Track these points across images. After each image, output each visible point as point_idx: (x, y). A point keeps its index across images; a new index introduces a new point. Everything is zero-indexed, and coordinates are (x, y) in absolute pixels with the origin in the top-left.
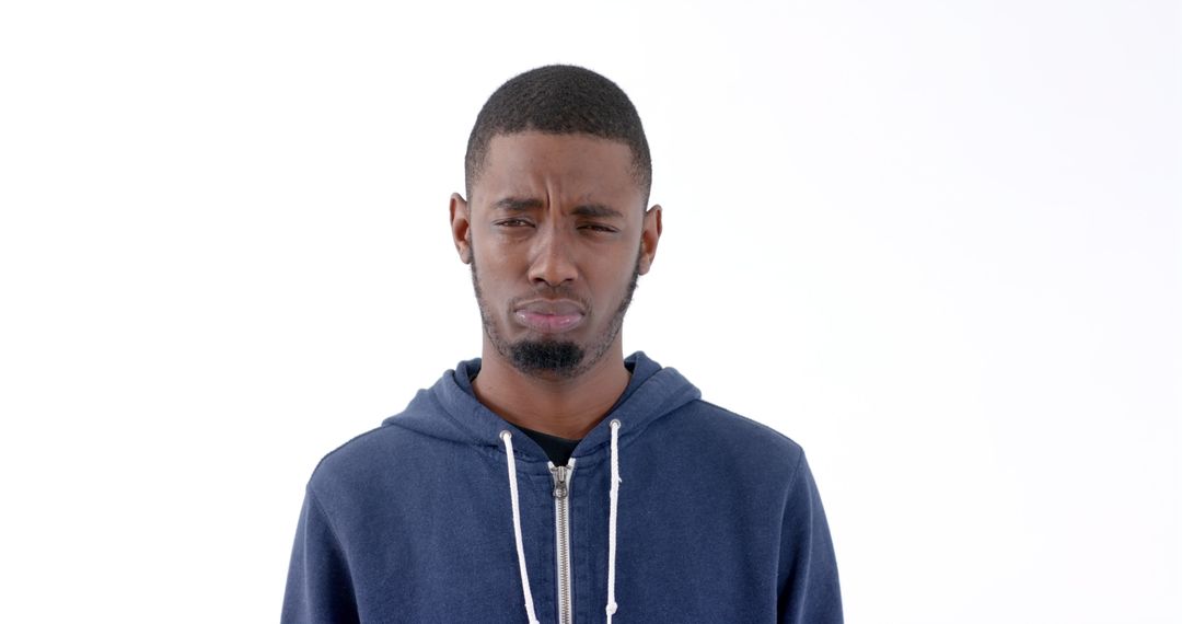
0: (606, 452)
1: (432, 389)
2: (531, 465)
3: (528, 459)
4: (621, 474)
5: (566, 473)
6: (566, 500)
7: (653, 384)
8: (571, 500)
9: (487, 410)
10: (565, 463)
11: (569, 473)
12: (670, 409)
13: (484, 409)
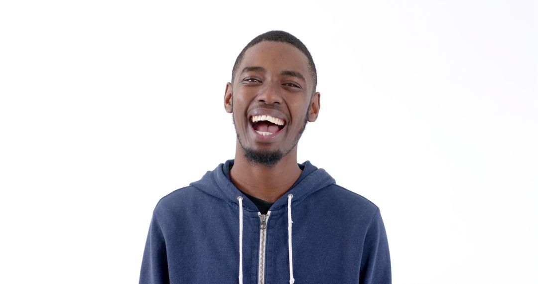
0: (285, 209)
1: (213, 171)
2: (250, 213)
3: (249, 210)
4: (293, 219)
5: (266, 218)
6: (265, 230)
7: (311, 178)
8: (267, 230)
9: (234, 186)
10: (266, 213)
11: (268, 218)
12: (318, 189)
13: (232, 185)
